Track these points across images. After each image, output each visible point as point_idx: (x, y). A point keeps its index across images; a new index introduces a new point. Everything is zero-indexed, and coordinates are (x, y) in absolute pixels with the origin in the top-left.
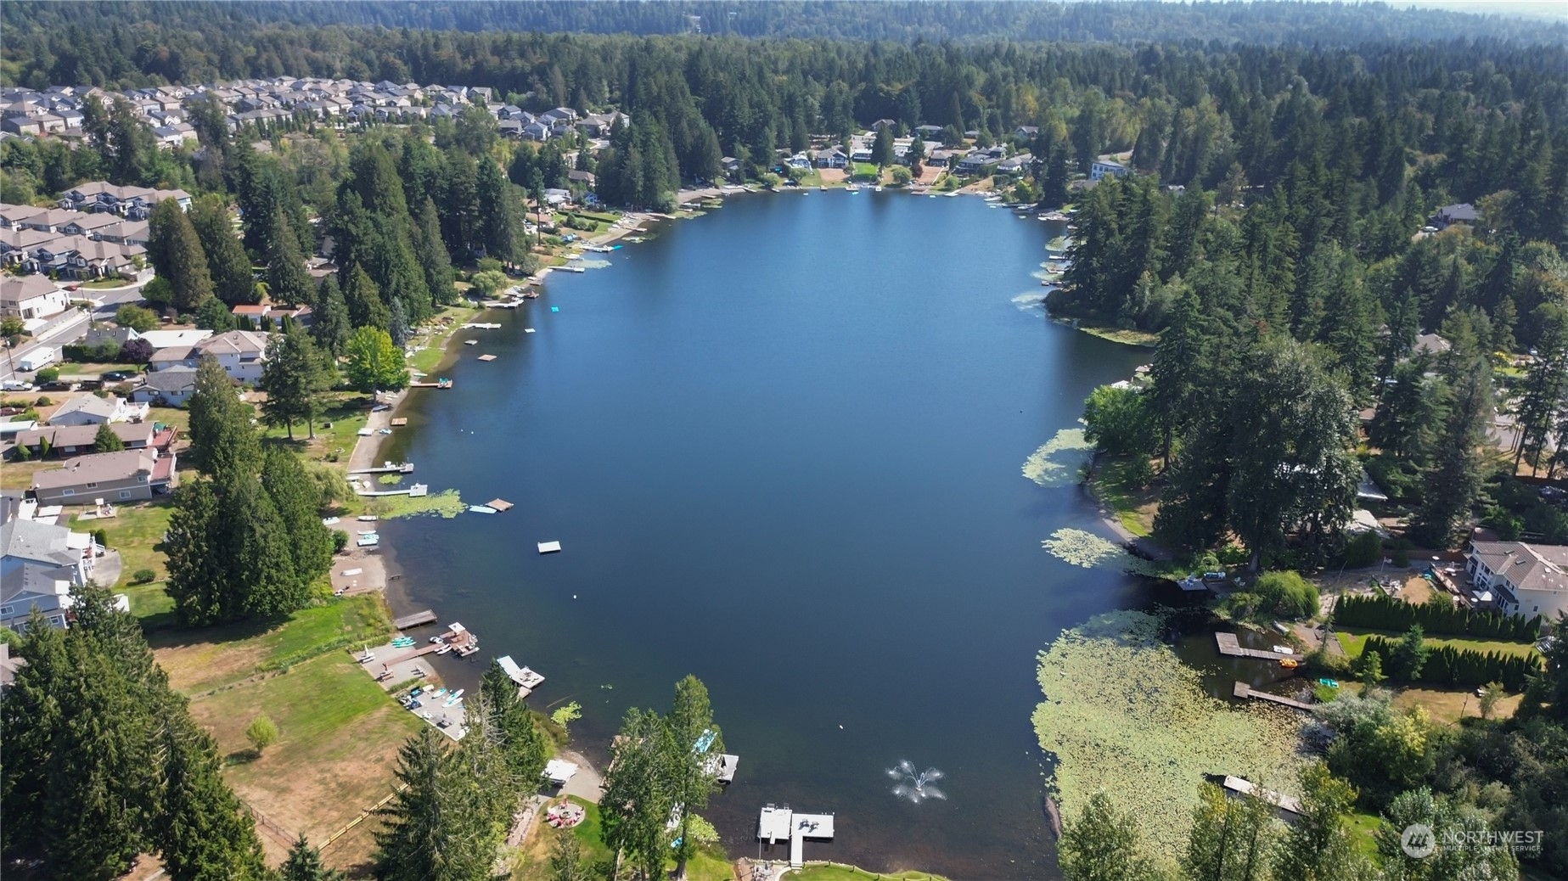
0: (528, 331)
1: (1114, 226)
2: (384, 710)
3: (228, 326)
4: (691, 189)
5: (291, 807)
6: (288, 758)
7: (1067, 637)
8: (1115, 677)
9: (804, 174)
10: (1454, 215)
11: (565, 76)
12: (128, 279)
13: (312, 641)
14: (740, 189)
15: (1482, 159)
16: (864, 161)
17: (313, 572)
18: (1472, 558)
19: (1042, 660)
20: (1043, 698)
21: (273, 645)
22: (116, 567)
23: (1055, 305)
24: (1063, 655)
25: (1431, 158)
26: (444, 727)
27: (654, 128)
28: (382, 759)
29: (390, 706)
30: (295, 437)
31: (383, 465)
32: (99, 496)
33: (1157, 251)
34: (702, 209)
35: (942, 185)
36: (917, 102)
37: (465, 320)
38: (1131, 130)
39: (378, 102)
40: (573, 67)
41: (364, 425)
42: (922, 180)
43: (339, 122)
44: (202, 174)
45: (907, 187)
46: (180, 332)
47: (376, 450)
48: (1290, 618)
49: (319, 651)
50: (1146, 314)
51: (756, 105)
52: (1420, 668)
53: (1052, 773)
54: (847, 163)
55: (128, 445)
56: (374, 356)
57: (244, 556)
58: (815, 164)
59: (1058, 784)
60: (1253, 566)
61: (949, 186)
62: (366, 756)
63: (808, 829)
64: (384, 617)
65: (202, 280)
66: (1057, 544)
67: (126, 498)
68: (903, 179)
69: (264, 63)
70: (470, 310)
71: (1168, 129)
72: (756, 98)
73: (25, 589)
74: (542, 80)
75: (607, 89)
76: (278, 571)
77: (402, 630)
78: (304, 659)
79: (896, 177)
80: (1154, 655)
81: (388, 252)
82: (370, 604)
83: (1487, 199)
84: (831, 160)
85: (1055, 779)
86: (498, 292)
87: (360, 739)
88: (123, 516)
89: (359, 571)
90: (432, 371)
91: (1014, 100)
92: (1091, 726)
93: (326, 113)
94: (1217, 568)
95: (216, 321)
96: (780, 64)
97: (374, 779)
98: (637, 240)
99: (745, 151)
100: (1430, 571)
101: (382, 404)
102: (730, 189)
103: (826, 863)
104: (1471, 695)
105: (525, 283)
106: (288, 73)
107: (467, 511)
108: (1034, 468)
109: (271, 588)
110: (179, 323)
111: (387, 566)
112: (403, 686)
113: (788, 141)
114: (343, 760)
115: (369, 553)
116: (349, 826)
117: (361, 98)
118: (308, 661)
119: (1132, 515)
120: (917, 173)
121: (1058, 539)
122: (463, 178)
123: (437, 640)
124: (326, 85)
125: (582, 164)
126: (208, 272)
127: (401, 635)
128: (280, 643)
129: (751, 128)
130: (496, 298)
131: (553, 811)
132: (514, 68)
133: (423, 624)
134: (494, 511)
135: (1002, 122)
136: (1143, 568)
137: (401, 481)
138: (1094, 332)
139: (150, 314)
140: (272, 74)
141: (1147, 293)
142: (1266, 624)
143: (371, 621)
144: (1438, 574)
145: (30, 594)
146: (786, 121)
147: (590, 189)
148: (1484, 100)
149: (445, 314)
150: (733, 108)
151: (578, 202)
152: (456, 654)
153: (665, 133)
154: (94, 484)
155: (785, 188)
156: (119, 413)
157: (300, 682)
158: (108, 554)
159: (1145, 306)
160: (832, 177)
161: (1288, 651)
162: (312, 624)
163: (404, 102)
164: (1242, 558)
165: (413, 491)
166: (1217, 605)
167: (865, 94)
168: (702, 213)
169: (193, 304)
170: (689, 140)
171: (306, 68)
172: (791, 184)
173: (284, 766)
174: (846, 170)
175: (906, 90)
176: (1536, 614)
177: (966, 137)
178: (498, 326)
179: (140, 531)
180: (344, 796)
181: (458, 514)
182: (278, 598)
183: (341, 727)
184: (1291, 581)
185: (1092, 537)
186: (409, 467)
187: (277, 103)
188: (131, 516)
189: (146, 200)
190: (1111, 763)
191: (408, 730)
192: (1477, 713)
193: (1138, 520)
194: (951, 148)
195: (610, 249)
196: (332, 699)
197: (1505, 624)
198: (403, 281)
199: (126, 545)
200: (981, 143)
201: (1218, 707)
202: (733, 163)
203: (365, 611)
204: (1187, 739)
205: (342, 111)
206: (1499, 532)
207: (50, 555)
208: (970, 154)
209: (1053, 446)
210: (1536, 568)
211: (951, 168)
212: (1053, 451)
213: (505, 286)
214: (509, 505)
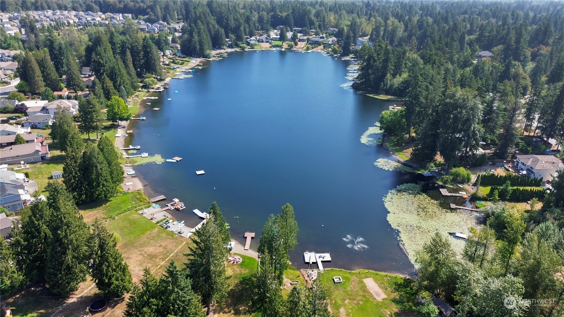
0: (169, 99)
1: (376, 58)
2: (156, 229)
3: (54, 99)
4: (215, 50)
5: (132, 263)
6: (125, 247)
7: (391, 193)
8: (411, 204)
9: (256, 45)
10: (483, 55)
11: (161, 9)
12: (7, 83)
13: (121, 208)
14: (233, 50)
15: (489, 36)
16: (276, 40)
17: (118, 183)
18: (517, 161)
19: (385, 200)
20: (389, 212)
21: (106, 210)
22: (35, 186)
23: (355, 87)
24: (392, 199)
25: (471, 37)
26: (181, 234)
27: (202, 27)
28: (161, 246)
29: (158, 228)
30: (91, 138)
31: (128, 147)
32: (22, 160)
33: (391, 67)
34: (221, 57)
35: (305, 48)
36: (292, 19)
37: (144, 96)
38: (369, 29)
39: (88, 19)
40: (163, 6)
41: (117, 133)
42: (298, 47)
43: (75, 26)
44: (26, 45)
45: (293, 49)
46: (36, 101)
47: (124, 142)
48: (462, 182)
49: (125, 211)
50: (388, 89)
51: (236, 20)
52: (509, 195)
53: (399, 235)
54: (270, 40)
55: (27, 142)
56: (119, 107)
57: (94, 176)
58: (259, 41)
59: (402, 239)
60: (447, 167)
61: (308, 49)
62: (155, 245)
63: (322, 258)
64: (147, 198)
65: (40, 82)
66: (378, 164)
67: (31, 161)
68: (291, 46)
69: (39, 5)
70: (145, 93)
71: (382, 28)
72: (236, 17)
73: (7, 192)
74: (152, 11)
75: (176, 15)
76: (106, 182)
77: (154, 202)
78: (120, 214)
79: (289, 46)
80: (422, 197)
81: (116, 70)
82: (140, 194)
83: (495, 49)
84: (264, 40)
85: (400, 237)
86: (153, 86)
87: (151, 240)
88: (32, 168)
89: (131, 183)
90: (136, 114)
91: (326, 19)
92: (407, 220)
93: (69, 23)
94: (435, 168)
95: (49, 97)
96: (240, 5)
97: (160, 252)
98: (200, 68)
99: (233, 36)
100: (503, 166)
101: (121, 126)
102: (229, 50)
103: (332, 269)
104: (526, 203)
105: (162, 83)
106: (49, 8)
107: (165, 161)
108: (364, 140)
109: (104, 188)
110: (32, 99)
111: (141, 181)
112: (161, 221)
113: (248, 33)
114: (147, 247)
115: (133, 177)
116: (157, 268)
117: (81, 17)
118: (122, 215)
119: (401, 153)
120: (296, 44)
121: (379, 162)
122: (136, 44)
123: (169, 205)
124: (66, 13)
125: (174, 41)
126: (42, 79)
127: (154, 204)
128: (109, 209)
129: (234, 28)
130: (153, 88)
131: (230, 258)
132: (140, 7)
133: (161, 200)
134: (175, 161)
135: (323, 27)
136: (408, 170)
137: (137, 152)
138: (371, 96)
139: (22, 95)
140: (43, 9)
141: (389, 81)
142: (455, 185)
143: (142, 200)
144: (506, 167)
145: (9, 194)
146: (247, 26)
147: (178, 50)
148: (483, 18)
149: (135, 94)
150: (227, 21)
151: (175, 54)
152: (178, 210)
153: (206, 29)
154: (19, 156)
155: (249, 50)
156: (21, 131)
157: (121, 222)
158: (30, 181)
159: (388, 86)
160: (265, 46)
161: (464, 193)
162: (119, 202)
163: (98, 19)
164: (442, 165)
165: (143, 155)
166: (437, 180)
167: (272, 17)
168: (221, 58)
169: (37, 91)
170: (213, 32)
171: (56, 7)
172: (251, 48)
173: (125, 250)
174: (270, 43)
175: (288, 15)
176: (541, 177)
177: (311, 32)
178: (157, 98)
179: (40, 173)
180: (151, 259)
181: (162, 163)
182: (107, 192)
183: (142, 236)
184: (462, 170)
185: (390, 161)
186: (139, 147)
187: (48, 19)
188: (35, 168)
189: (7, 54)
190: (418, 231)
191: (168, 236)
192: (530, 209)
193: (404, 155)
194: (306, 36)
195: (191, 71)
196: (135, 227)
197: (532, 181)
198: (122, 81)
199: (37, 178)
200: (317, 34)
201: (447, 212)
202: (229, 41)
203: (138, 197)
204: (440, 222)
205: (75, 22)
206: (524, 152)
207: (11, 181)
208: (313, 37)
209: (368, 132)
210: (540, 162)
211: (307, 42)
212: (369, 134)
213: (156, 84)
214: (181, 159)
